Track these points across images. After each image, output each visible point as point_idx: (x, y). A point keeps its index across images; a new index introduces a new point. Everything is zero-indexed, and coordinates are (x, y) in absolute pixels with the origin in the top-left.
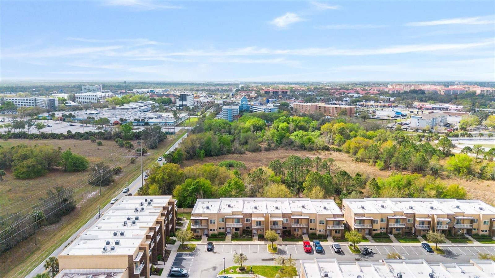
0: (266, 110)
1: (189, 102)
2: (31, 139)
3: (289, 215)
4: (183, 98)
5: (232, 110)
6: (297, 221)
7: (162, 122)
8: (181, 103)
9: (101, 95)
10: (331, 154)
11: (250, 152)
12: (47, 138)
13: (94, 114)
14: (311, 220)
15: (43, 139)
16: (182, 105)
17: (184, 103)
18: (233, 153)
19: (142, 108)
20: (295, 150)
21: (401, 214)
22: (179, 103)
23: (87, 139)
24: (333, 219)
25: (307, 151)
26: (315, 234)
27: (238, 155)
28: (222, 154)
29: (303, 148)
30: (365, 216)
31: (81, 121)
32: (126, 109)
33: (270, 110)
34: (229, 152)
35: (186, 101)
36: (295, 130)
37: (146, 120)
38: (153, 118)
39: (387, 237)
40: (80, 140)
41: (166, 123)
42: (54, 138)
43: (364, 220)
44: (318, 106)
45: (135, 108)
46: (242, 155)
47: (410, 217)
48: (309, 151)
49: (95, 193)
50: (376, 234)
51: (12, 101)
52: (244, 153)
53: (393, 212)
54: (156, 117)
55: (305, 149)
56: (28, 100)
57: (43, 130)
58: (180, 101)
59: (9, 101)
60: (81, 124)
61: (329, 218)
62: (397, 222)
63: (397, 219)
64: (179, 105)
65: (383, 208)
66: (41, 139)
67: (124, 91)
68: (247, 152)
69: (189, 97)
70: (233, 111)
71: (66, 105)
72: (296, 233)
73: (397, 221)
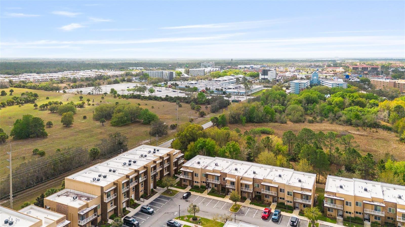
0: (334, 85)
1: (270, 76)
2: (142, 99)
3: (260, 181)
4: (265, 72)
5: (299, 83)
6: (268, 188)
7: (236, 92)
8: (263, 77)
9: (210, 70)
10: (377, 132)
11: (292, 122)
12: (152, 100)
13: (193, 84)
14: (281, 189)
15: (149, 100)
16: (264, 79)
17: (266, 77)
18: (276, 122)
19: (231, 80)
20: (340, 125)
21: (381, 201)
22: (261, 77)
23: (175, 102)
24: (300, 192)
25: (352, 127)
26: (284, 204)
27: (278, 124)
28: (264, 122)
29: (349, 123)
30: (337, 195)
31: (181, 89)
32: (219, 81)
33: (337, 85)
34: (272, 120)
35: (267, 75)
36: (350, 105)
37: (224, 90)
38: (231, 89)
39: (362, 223)
40: (171, 102)
41: (239, 93)
42: (156, 100)
43: (335, 199)
44: (396, 82)
45: (226, 80)
46: (282, 124)
47: (392, 207)
48: (354, 127)
49: (147, 141)
50: (348, 218)
51: (148, 73)
52: (286, 123)
53: (370, 198)
54: (234, 87)
55: (351, 124)
56: (158, 73)
57: (153, 94)
58: (262, 75)
59: (146, 73)
60: (180, 91)
61: (297, 190)
62: (376, 210)
63: (376, 206)
64: (262, 78)
65: (366, 192)
66: (147, 100)
67: (230, 67)
68: (288, 122)
69: (270, 72)
70: (300, 85)
71: (182, 76)
72: (266, 199)
73: (376, 208)
